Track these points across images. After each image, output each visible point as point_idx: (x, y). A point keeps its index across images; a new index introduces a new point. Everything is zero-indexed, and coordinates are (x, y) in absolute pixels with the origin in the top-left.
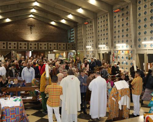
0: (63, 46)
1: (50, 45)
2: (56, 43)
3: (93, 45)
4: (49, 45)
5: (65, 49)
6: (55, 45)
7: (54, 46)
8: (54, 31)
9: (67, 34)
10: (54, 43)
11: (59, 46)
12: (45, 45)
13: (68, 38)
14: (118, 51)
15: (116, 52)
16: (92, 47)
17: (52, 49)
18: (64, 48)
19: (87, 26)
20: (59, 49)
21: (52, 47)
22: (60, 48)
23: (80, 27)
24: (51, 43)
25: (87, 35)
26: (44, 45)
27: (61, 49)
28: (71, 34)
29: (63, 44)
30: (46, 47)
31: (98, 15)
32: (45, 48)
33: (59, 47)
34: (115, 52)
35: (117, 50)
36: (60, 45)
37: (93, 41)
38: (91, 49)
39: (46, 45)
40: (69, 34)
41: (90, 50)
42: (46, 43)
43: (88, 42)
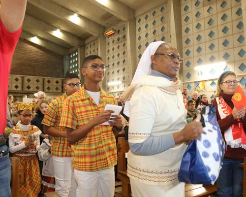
0: (55, 84)
1: (29, 80)
2: (40, 78)
3: (124, 78)
4: (26, 82)
5: (60, 91)
6: (38, 81)
7: (37, 84)
8: (37, 55)
9: (63, 65)
10: (36, 78)
11: (46, 83)
12: (17, 80)
13: (63, 71)
14: (197, 83)
15: (193, 85)
16: (123, 82)
17: (31, 90)
18: (57, 89)
19: (110, 40)
20: (47, 90)
21: (31, 86)
22: (49, 88)
23: (93, 46)
24: (31, 77)
25: (108, 59)
26: (14, 81)
27: (50, 91)
28: (70, 65)
29: (55, 79)
30: (20, 85)
31: (138, 13)
32: (17, 87)
33: (46, 87)
34: (189, 87)
35: (195, 82)
36: (49, 82)
37: (124, 70)
38: (118, 87)
39: (20, 81)
40: (66, 63)
41: (116, 90)
42: (19, 77)
43: (111, 73)
